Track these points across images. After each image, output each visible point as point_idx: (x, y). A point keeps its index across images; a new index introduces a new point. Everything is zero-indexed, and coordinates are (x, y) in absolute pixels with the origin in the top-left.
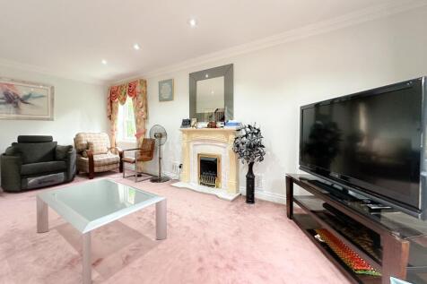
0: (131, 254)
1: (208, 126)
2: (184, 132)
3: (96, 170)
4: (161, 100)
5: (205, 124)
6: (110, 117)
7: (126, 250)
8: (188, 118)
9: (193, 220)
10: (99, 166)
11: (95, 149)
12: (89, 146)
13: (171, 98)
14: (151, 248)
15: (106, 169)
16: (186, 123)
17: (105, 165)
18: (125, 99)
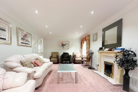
0: (68, 82)
1: (109, 50)
2: (99, 52)
3: (76, 62)
4: (94, 41)
5: (107, 49)
6: (81, 48)
7: (68, 81)
8: (102, 47)
9: (90, 83)
10: (76, 61)
11: (76, 56)
12: (75, 56)
13: (96, 40)
14: (72, 83)
15: (78, 62)
16: (101, 49)
17: (78, 61)
18: (84, 42)
